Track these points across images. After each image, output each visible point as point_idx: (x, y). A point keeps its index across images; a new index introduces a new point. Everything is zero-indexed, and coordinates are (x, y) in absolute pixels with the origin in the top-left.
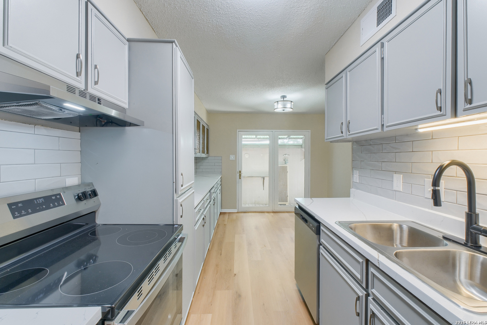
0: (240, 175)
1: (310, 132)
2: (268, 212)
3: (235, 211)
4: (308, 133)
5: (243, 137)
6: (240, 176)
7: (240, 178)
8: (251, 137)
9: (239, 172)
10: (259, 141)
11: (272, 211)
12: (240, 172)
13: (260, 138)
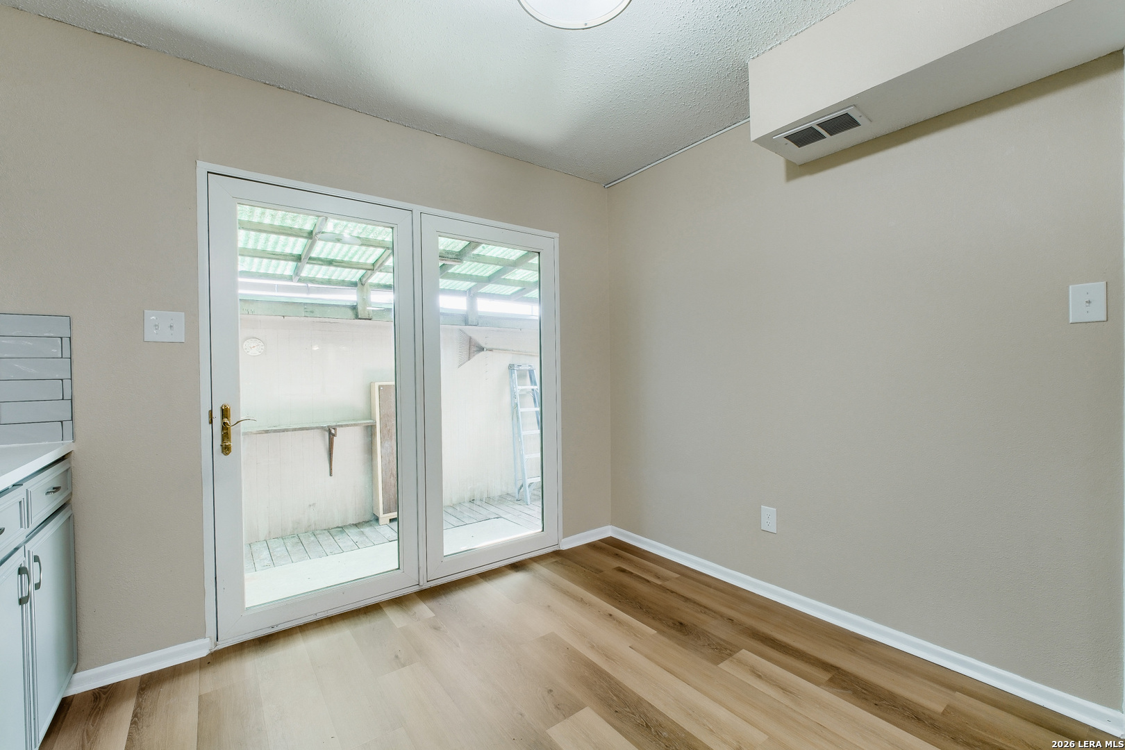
0: (225, 428)
1: (557, 240)
2: (399, 602)
3: (199, 649)
4: (549, 242)
5: (244, 213)
6: (226, 434)
7: (226, 449)
8: (288, 223)
9: (217, 415)
10: (309, 290)
11: (416, 589)
12: (225, 413)
13: (313, 280)
